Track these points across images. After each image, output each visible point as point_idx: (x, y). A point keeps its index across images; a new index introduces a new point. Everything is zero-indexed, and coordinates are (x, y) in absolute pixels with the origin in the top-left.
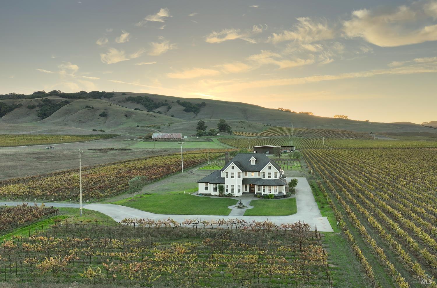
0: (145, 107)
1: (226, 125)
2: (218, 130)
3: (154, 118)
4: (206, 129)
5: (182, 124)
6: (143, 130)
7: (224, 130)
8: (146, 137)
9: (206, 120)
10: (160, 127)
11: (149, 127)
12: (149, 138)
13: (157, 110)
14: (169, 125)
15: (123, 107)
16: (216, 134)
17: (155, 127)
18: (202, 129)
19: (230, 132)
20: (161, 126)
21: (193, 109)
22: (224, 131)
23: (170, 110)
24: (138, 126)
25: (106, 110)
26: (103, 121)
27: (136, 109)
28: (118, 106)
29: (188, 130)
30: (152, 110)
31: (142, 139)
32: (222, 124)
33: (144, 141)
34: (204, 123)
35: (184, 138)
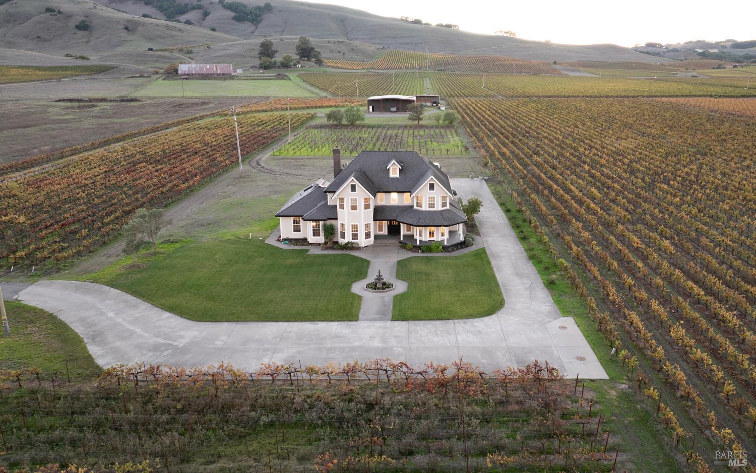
0: (162, 12)
1: (312, 48)
2: (298, 57)
3: (179, 34)
4: (276, 55)
5: (232, 46)
6: (160, 56)
7: (307, 57)
8: (166, 71)
9: (274, 38)
10: (191, 51)
11: (171, 51)
12: (172, 73)
13: (184, 18)
14: (208, 47)
15: (119, 11)
16: (295, 65)
17: (181, 50)
18: (268, 56)
19: (319, 62)
20: (194, 50)
21: (249, 17)
22: (309, 60)
23: (208, 18)
24: (151, 49)
25: (87, 17)
26: (84, 37)
27: (145, 16)
28: (110, 10)
29: (243, 56)
30: (174, 17)
31: (160, 74)
32: (303, 46)
33: (163, 79)
34: (271, 43)
35: (238, 72)
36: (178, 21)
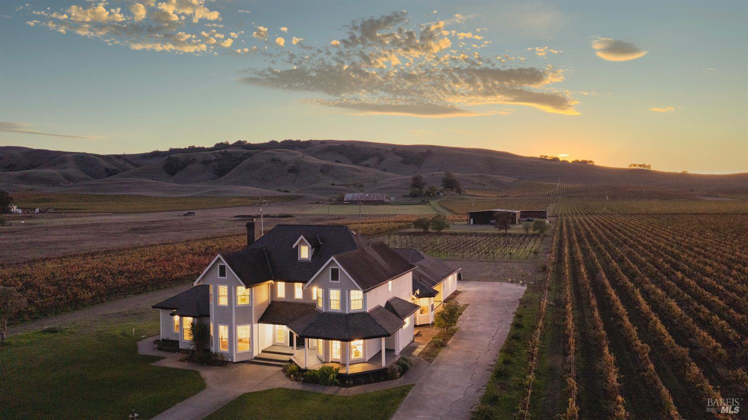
0: (350, 159)
1: (454, 180)
2: (442, 188)
4: (424, 186)
5: (393, 181)
6: (337, 189)
7: (450, 187)
8: (336, 199)
9: (424, 175)
10: (362, 185)
11: (348, 185)
12: (340, 201)
13: (365, 163)
15: (320, 159)
16: (438, 194)
17: (355, 185)
18: (418, 187)
19: (459, 191)
20: (365, 184)
22: (452, 190)
23: (382, 162)
25: (297, 163)
26: (291, 178)
27: (337, 162)
29: (399, 188)
30: (358, 162)
31: (332, 201)
32: (448, 179)
33: (332, 205)
34: (421, 177)
35: (391, 199)
36: (361, 165)
